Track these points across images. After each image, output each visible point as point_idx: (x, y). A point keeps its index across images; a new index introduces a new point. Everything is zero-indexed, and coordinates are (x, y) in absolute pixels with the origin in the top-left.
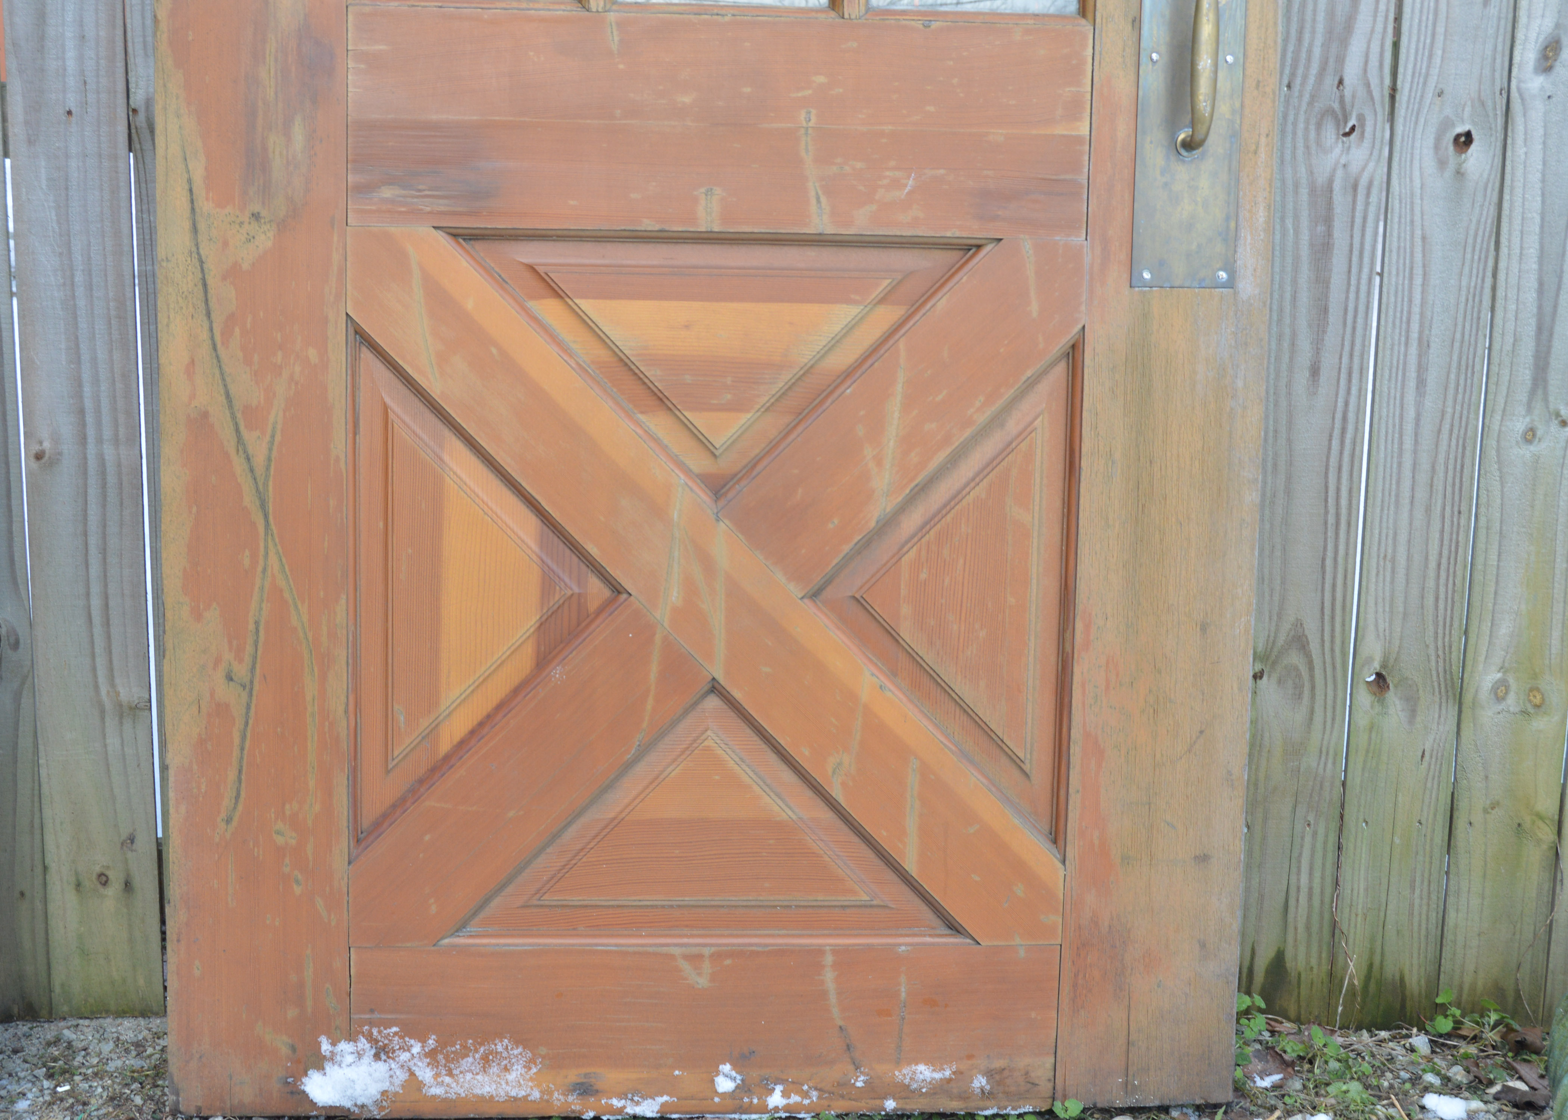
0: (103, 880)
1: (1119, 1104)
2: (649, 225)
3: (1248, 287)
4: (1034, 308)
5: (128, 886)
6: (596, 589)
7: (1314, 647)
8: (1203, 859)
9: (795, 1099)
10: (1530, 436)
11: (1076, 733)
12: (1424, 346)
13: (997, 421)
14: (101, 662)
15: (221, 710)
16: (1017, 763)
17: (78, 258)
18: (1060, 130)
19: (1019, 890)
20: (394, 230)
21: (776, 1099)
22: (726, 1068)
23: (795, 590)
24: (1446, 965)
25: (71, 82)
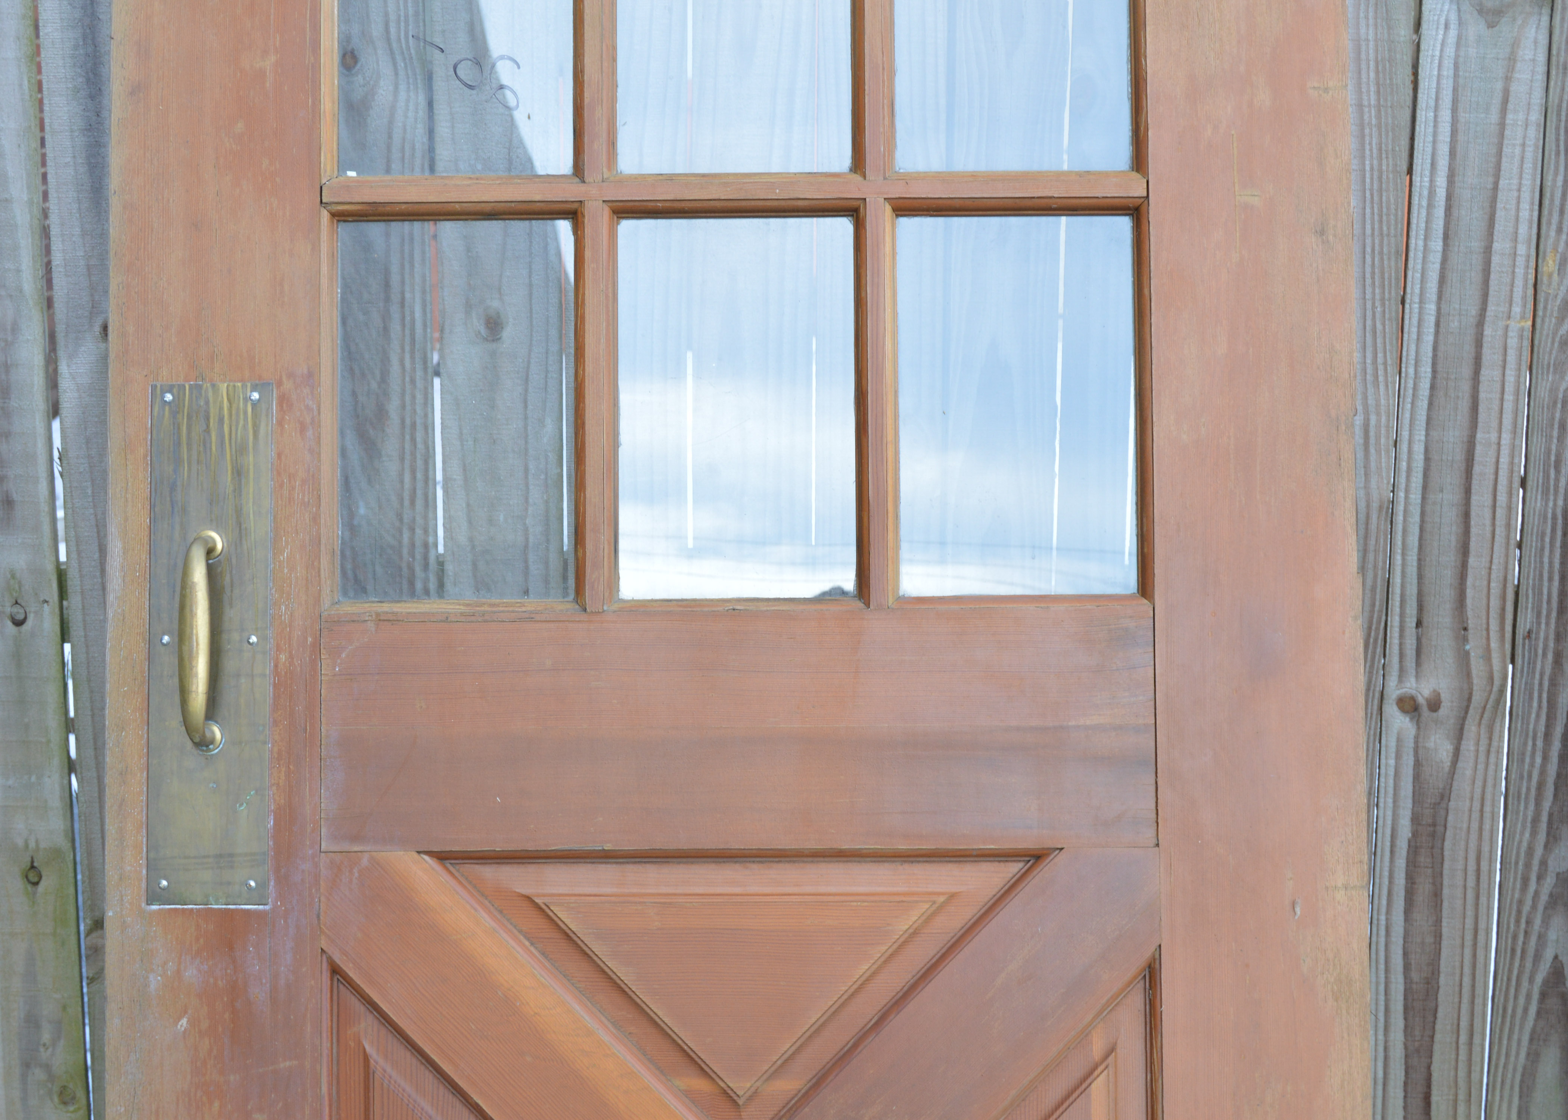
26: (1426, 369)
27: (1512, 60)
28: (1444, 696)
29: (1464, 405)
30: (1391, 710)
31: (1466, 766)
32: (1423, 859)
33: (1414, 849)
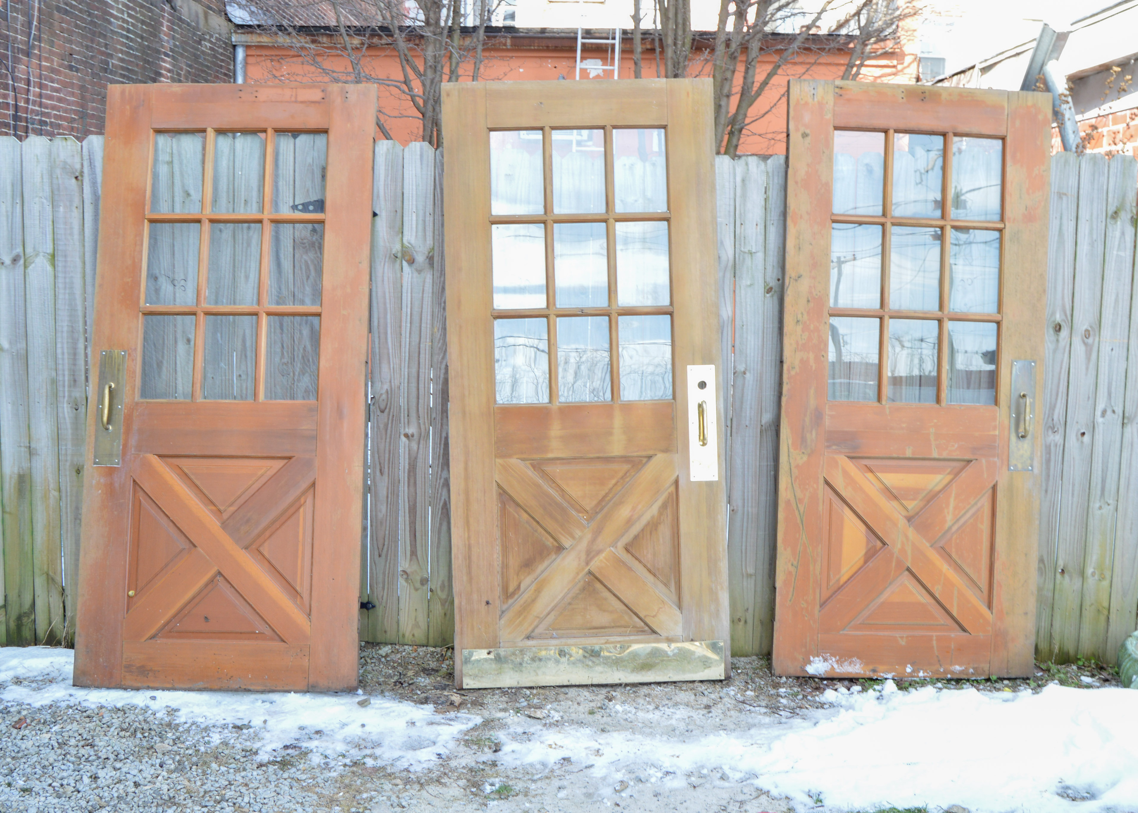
0: (739, 620)
1: (1006, 677)
2: (895, 455)
3: (1036, 471)
4: (985, 476)
5: (746, 622)
6: (879, 544)
7: (1046, 562)
8: (1026, 614)
9: (926, 674)
10: (1100, 508)
11: (995, 581)
12: (1073, 485)
13: (976, 504)
14: (744, 563)
15: (790, 573)
16: (980, 589)
17: (746, 461)
18: (992, 433)
19: (981, 621)
20: (836, 456)
21: (921, 674)
22: (909, 666)
23: (928, 545)
24: (1080, 648)
25: (748, 419)
26: (407, 354)
27: (424, 282)
28: (415, 434)
29: (417, 363)
30: (403, 437)
31: (421, 451)
32: (412, 474)
33: (409, 472)
